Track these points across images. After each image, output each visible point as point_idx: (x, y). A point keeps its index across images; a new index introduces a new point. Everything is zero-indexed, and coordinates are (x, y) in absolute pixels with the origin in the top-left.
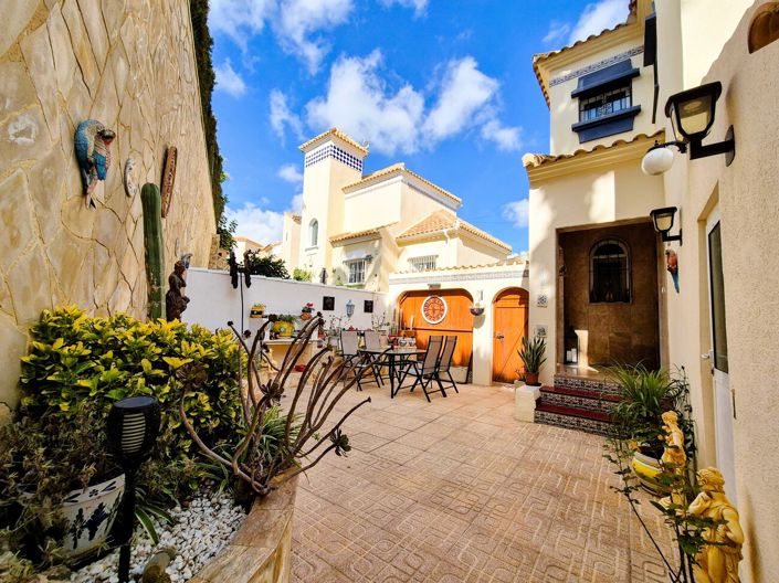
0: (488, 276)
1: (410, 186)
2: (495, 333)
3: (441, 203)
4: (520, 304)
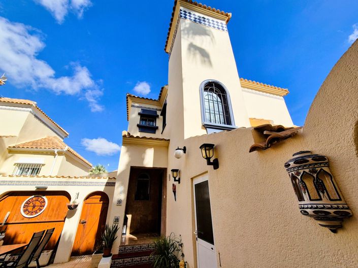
0: (85, 184)
1: (36, 117)
2: (80, 220)
3: (55, 132)
4: (100, 201)
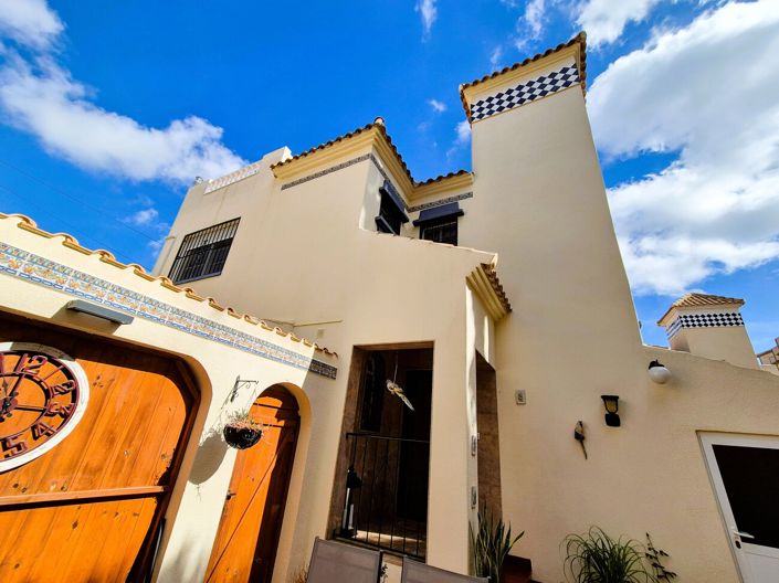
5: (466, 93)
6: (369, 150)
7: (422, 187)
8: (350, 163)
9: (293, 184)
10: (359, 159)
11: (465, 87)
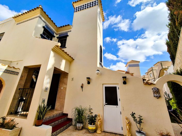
5: (74, 4)
6: (39, 15)
7: (59, 28)
8: (34, 18)
9: (20, 23)
10: (36, 17)
11: (73, 3)
